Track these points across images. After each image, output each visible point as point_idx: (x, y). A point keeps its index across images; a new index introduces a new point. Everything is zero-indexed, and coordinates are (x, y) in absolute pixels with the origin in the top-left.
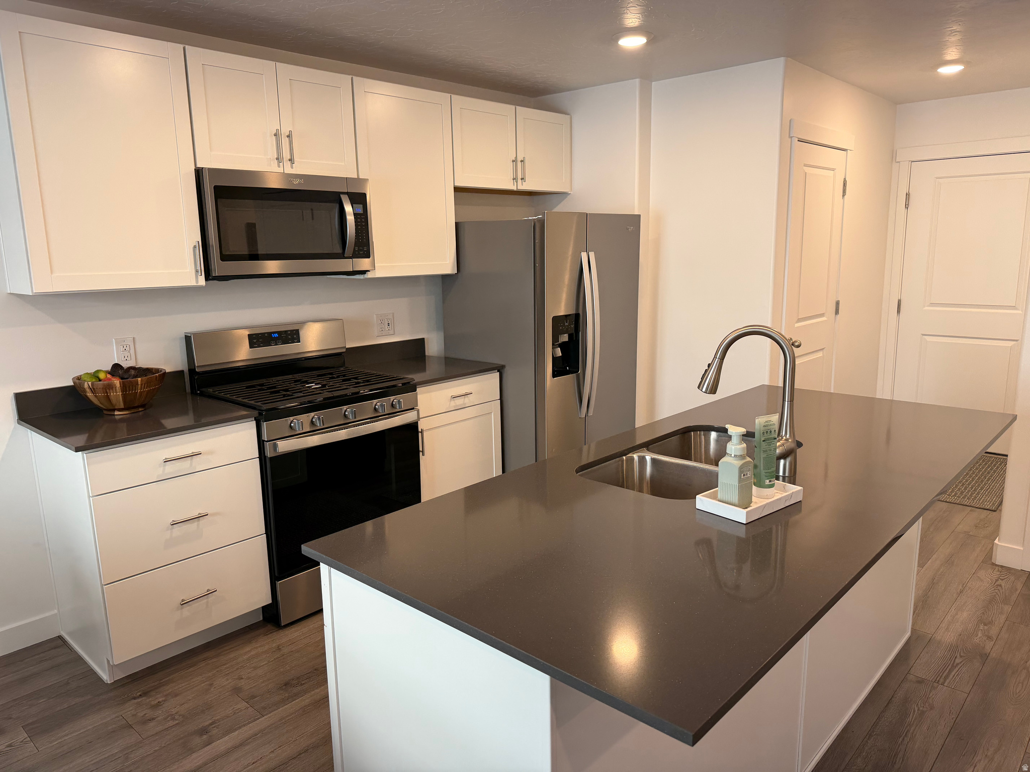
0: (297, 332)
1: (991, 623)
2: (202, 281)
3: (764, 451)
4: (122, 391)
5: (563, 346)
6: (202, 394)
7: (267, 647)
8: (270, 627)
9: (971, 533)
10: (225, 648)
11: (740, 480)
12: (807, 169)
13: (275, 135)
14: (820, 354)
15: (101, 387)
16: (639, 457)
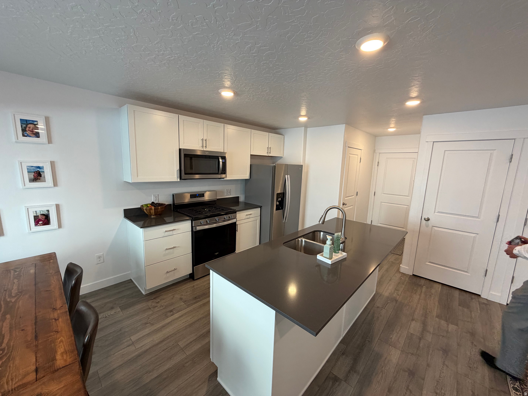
0: (204, 194)
1: (399, 290)
2: (179, 180)
3: (337, 243)
4: (154, 210)
5: (279, 201)
6: (177, 211)
7: (190, 286)
8: (191, 279)
9: (393, 262)
10: (179, 285)
11: (330, 252)
12: (350, 155)
13: (202, 140)
14: (352, 207)
15: (148, 209)
16: (301, 240)
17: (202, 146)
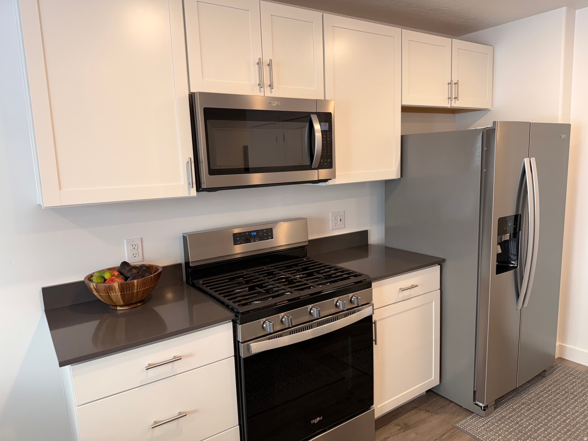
0: (271, 231)
2: (193, 192)
4: (121, 292)
5: (505, 243)
6: (194, 286)
13: (258, 64)
15: (103, 288)
17: (259, 85)
